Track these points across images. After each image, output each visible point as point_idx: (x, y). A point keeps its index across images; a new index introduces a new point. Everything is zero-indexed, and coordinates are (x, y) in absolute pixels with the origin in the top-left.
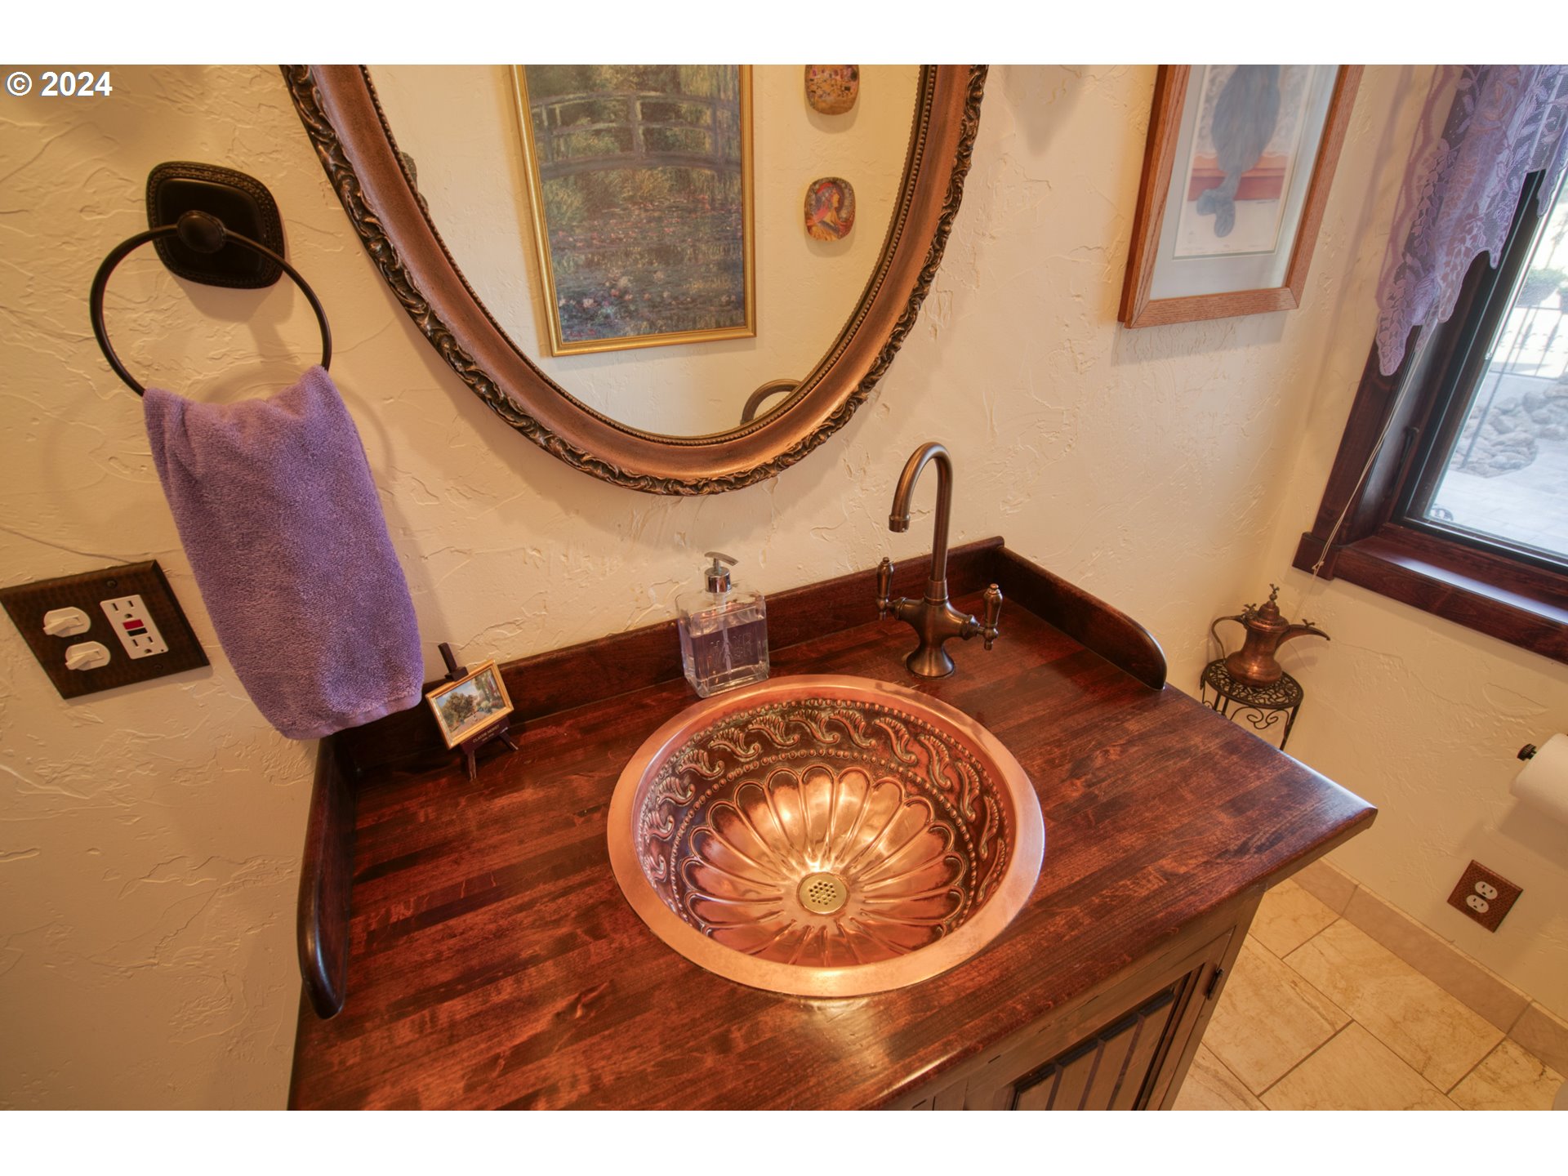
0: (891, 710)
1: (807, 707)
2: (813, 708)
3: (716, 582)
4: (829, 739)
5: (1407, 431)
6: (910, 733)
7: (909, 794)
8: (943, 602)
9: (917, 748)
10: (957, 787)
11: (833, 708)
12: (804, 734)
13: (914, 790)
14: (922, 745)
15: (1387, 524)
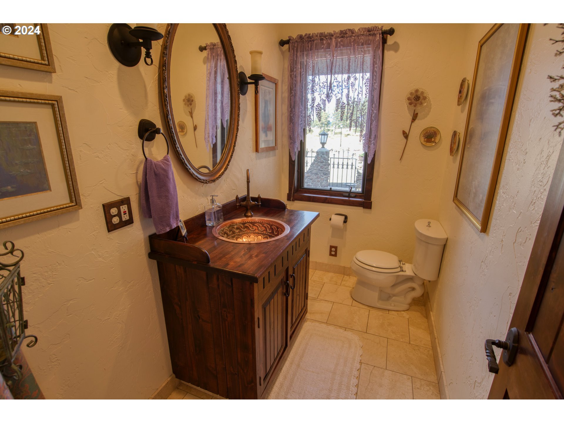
0: (248, 222)
1: (232, 226)
2: (233, 226)
3: (213, 201)
4: (237, 231)
5: (298, 171)
6: (252, 225)
7: (256, 236)
8: (250, 200)
9: (255, 227)
10: (265, 229)
11: (237, 225)
12: (233, 231)
13: (257, 234)
14: (255, 226)
15: (300, 189)
